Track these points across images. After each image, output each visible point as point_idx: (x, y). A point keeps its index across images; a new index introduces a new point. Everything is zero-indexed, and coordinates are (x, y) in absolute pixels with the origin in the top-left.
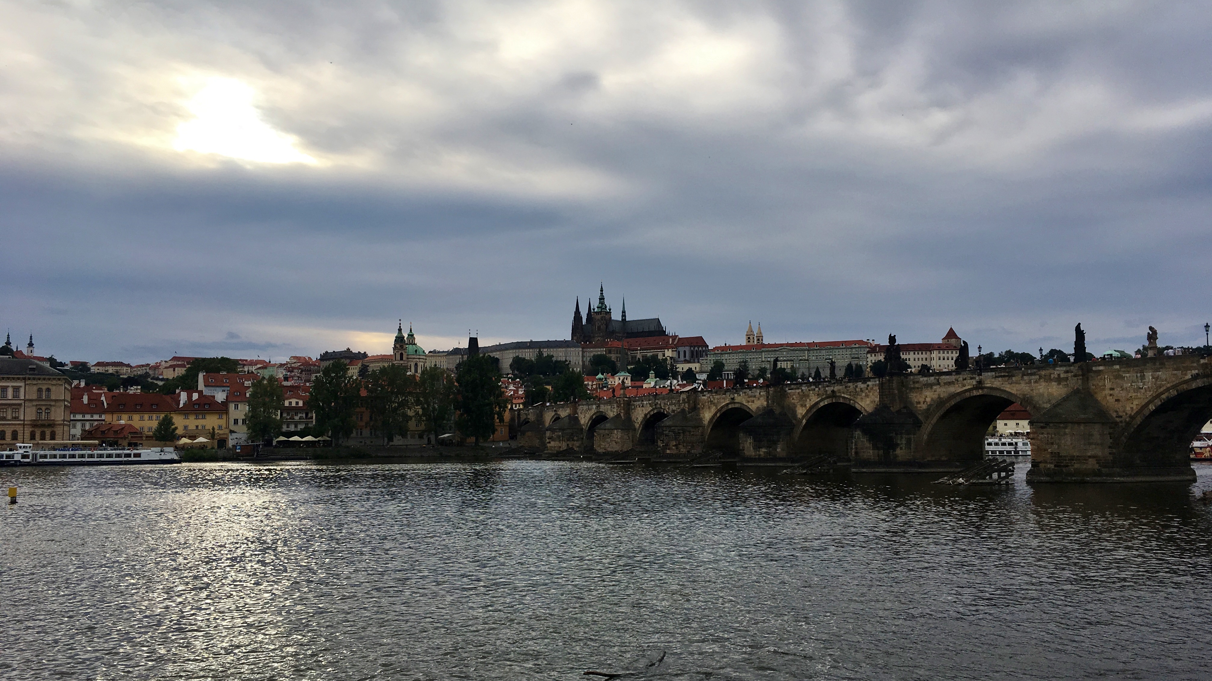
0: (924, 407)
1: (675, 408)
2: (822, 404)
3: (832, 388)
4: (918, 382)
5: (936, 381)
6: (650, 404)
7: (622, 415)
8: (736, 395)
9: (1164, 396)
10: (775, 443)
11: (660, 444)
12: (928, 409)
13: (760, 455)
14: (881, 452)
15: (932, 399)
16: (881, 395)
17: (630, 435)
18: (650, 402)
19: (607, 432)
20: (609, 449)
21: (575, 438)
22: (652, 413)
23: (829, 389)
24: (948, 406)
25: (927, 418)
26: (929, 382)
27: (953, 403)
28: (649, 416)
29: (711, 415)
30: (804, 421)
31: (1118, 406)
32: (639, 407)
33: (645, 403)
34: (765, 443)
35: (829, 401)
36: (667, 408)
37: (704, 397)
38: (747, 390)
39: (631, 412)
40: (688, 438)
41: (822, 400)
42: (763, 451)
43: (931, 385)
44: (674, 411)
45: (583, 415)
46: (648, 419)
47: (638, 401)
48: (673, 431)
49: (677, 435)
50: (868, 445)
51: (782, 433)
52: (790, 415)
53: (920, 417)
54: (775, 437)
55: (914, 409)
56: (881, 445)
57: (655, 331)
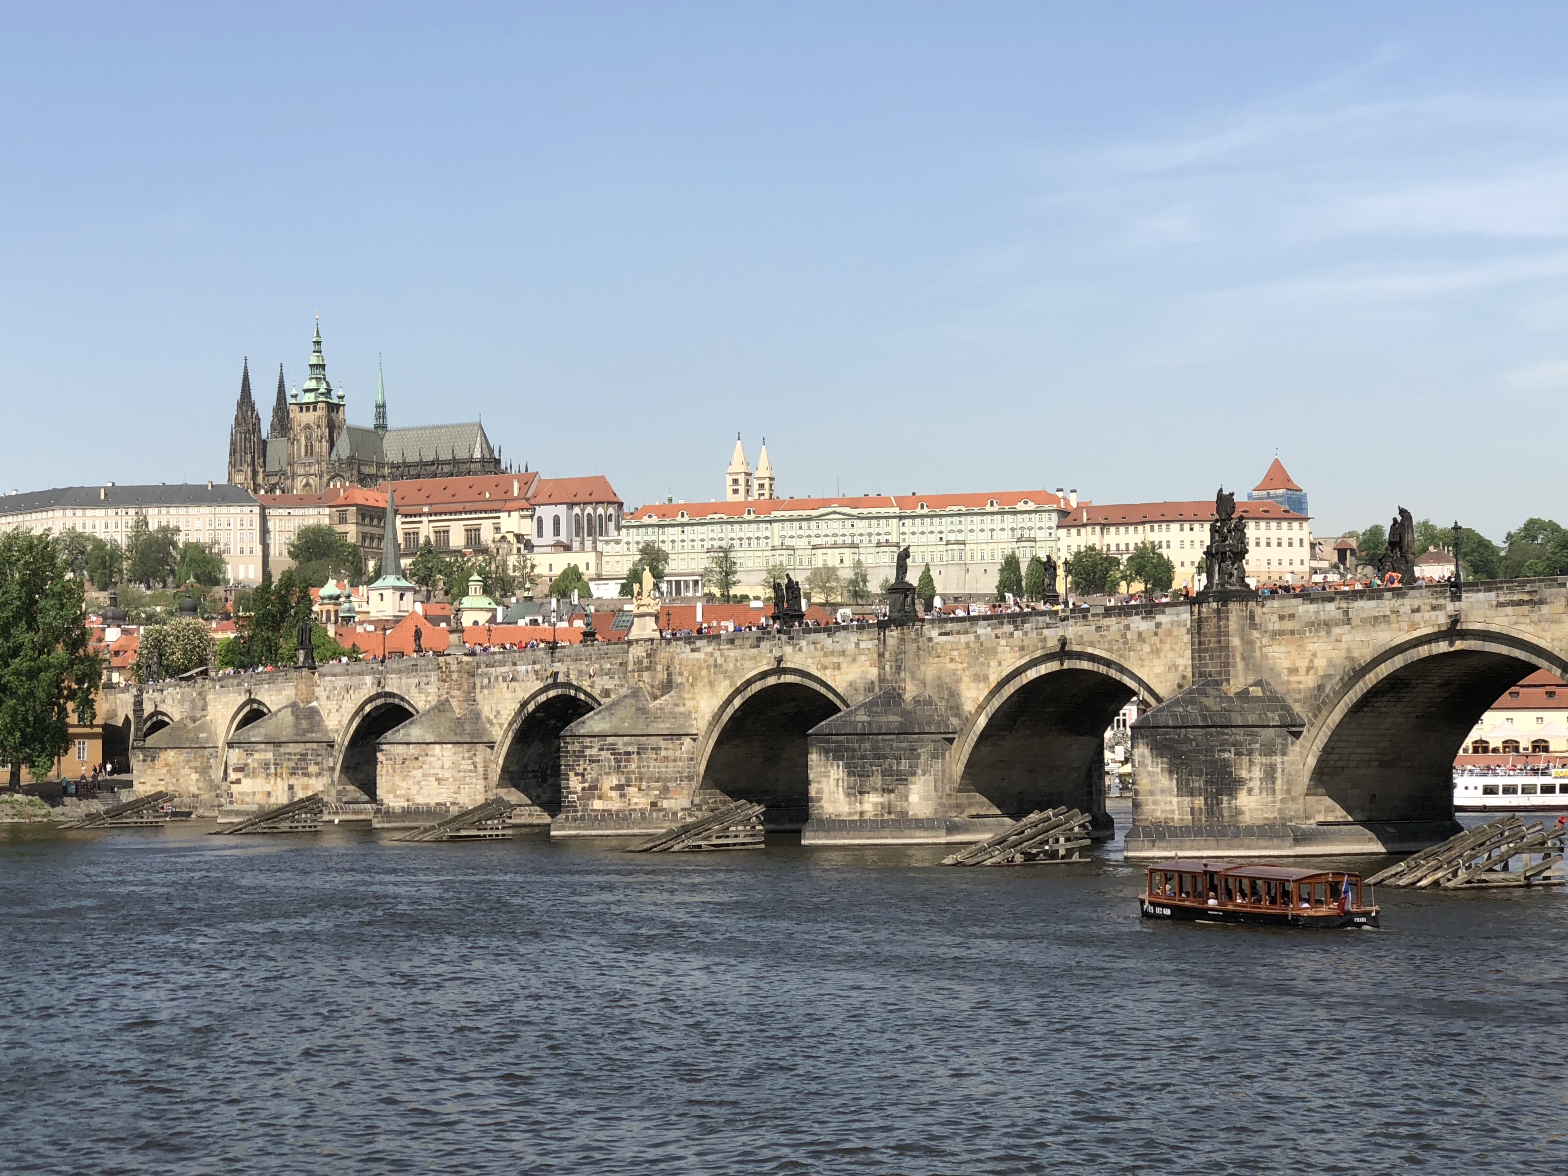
0: (1309, 681)
1: (610, 685)
2: (1032, 674)
3: (1060, 632)
4: (1292, 616)
5: (1339, 615)
6: (536, 672)
7: (454, 703)
8: (788, 649)
10: (903, 779)
11: (575, 783)
12: (1320, 688)
13: (862, 813)
14: (1199, 802)
15: (1330, 664)
16: (1199, 650)
17: (479, 759)
18: (537, 667)
19: (413, 750)
20: (420, 800)
21: (313, 769)
22: (542, 698)
23: (1053, 637)
24: (1371, 679)
25: (1317, 711)
26: (1322, 616)
27: (1384, 670)
28: (531, 707)
29: (717, 703)
30: (982, 721)
32: (504, 680)
33: (522, 669)
34: (877, 780)
35: (1052, 666)
36: (585, 685)
37: (696, 655)
38: (822, 636)
39: (479, 697)
40: (653, 767)
41: (1034, 663)
42: (871, 803)
43: (1327, 625)
44: (607, 693)
45: (332, 705)
46: (531, 716)
47: (503, 663)
48: (613, 749)
49: (621, 758)
50: (1167, 782)
51: (924, 752)
52: (942, 705)
53: (1297, 708)
54: (904, 765)
55: (1280, 690)
56: (1198, 783)
57: (471, 461)
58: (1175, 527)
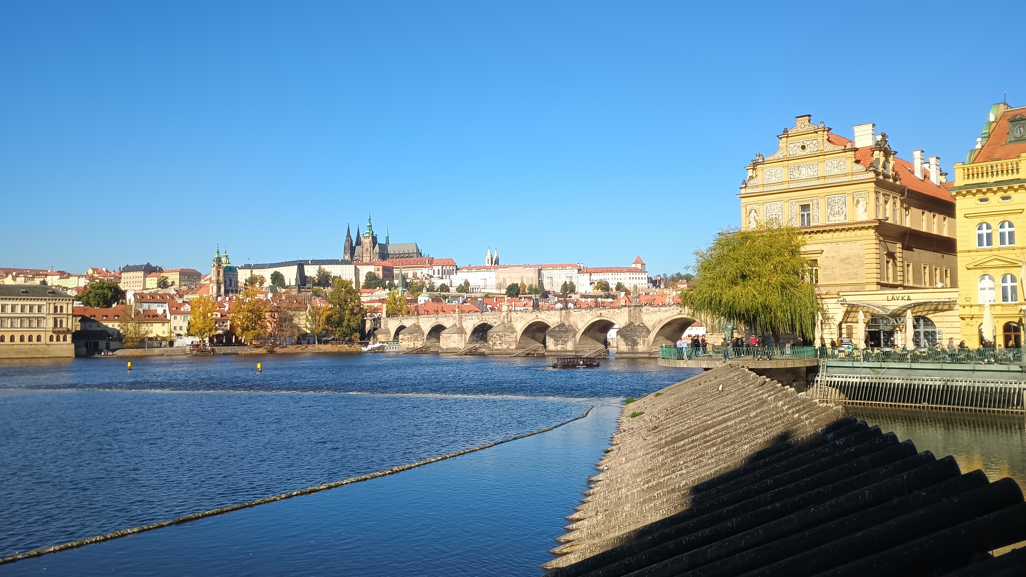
0: (652, 323)
1: (495, 320)
2: (594, 320)
3: (600, 312)
4: (649, 310)
6: (478, 318)
7: (457, 325)
8: (539, 314)
10: (566, 342)
11: (491, 343)
12: (654, 324)
13: (557, 349)
14: (630, 347)
15: (656, 320)
16: (630, 316)
17: (463, 337)
19: (448, 335)
20: (450, 346)
21: (419, 339)
22: (479, 324)
23: (599, 313)
24: (664, 323)
25: (654, 329)
27: (667, 321)
28: (476, 326)
29: (522, 325)
30: (583, 330)
32: (470, 320)
33: (474, 317)
34: (561, 342)
35: (598, 319)
36: (490, 321)
38: (547, 311)
39: (463, 323)
40: (508, 339)
41: (594, 318)
42: (559, 347)
43: (656, 312)
44: (495, 323)
45: (424, 324)
46: (476, 328)
47: (469, 316)
48: (499, 335)
49: (501, 337)
50: (624, 343)
51: (570, 336)
52: (574, 327)
53: (650, 328)
54: (566, 339)
55: (646, 325)
56: (630, 343)
57: (414, 253)
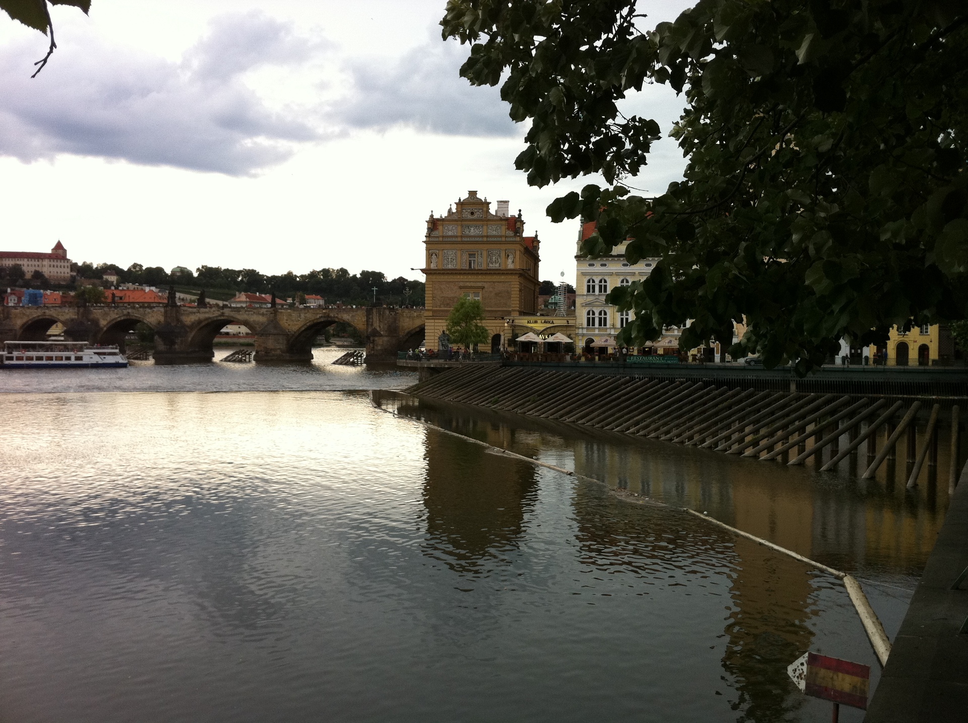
0: (190, 323)
2: (119, 319)
9: (308, 324)
12: (192, 325)
25: (191, 329)
29: (23, 322)
30: (105, 329)
31: (289, 327)
35: (126, 318)
37: (16, 311)
43: (194, 313)
52: (94, 325)
53: (188, 329)
55: (184, 325)
58: (26, 260)
